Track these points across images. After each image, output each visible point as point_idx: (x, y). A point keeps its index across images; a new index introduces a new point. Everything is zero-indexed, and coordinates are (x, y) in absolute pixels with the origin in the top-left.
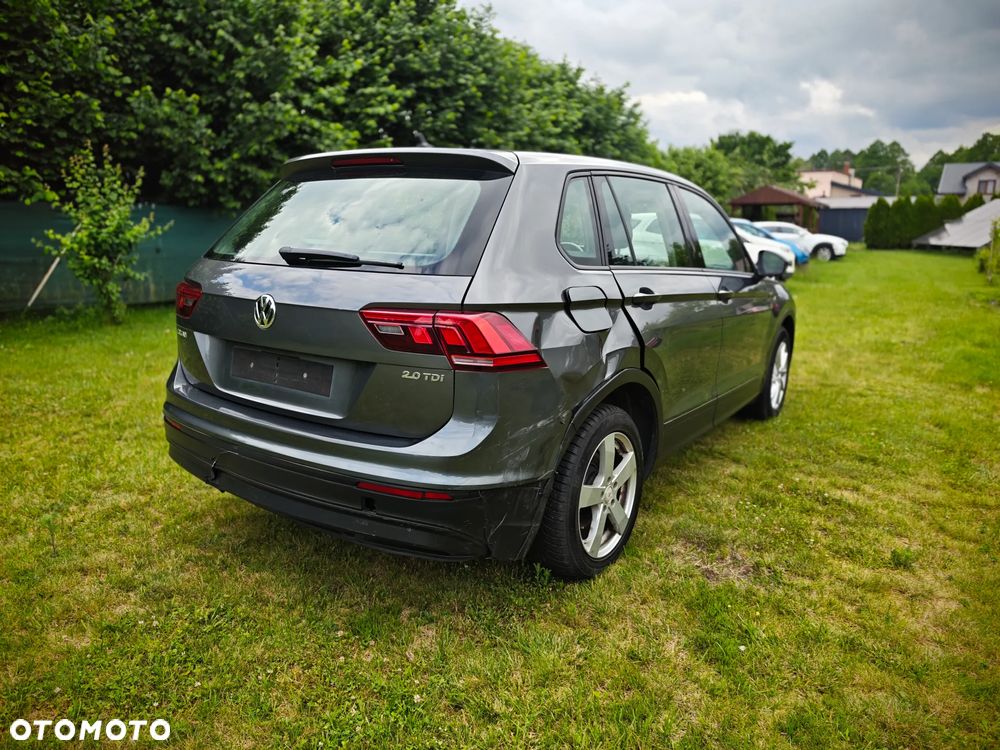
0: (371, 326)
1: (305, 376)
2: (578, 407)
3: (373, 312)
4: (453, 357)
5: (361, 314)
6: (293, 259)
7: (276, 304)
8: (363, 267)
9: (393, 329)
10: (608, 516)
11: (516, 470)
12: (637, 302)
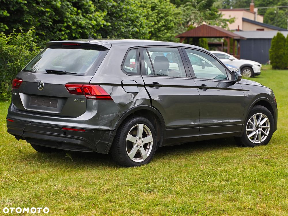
0: (67, 88)
1: (51, 103)
2: (125, 113)
3: (68, 85)
4: (86, 96)
5: (65, 85)
6: (49, 72)
7: (44, 83)
8: (67, 74)
9: (73, 89)
10: (138, 150)
11: (103, 126)
12: (151, 86)
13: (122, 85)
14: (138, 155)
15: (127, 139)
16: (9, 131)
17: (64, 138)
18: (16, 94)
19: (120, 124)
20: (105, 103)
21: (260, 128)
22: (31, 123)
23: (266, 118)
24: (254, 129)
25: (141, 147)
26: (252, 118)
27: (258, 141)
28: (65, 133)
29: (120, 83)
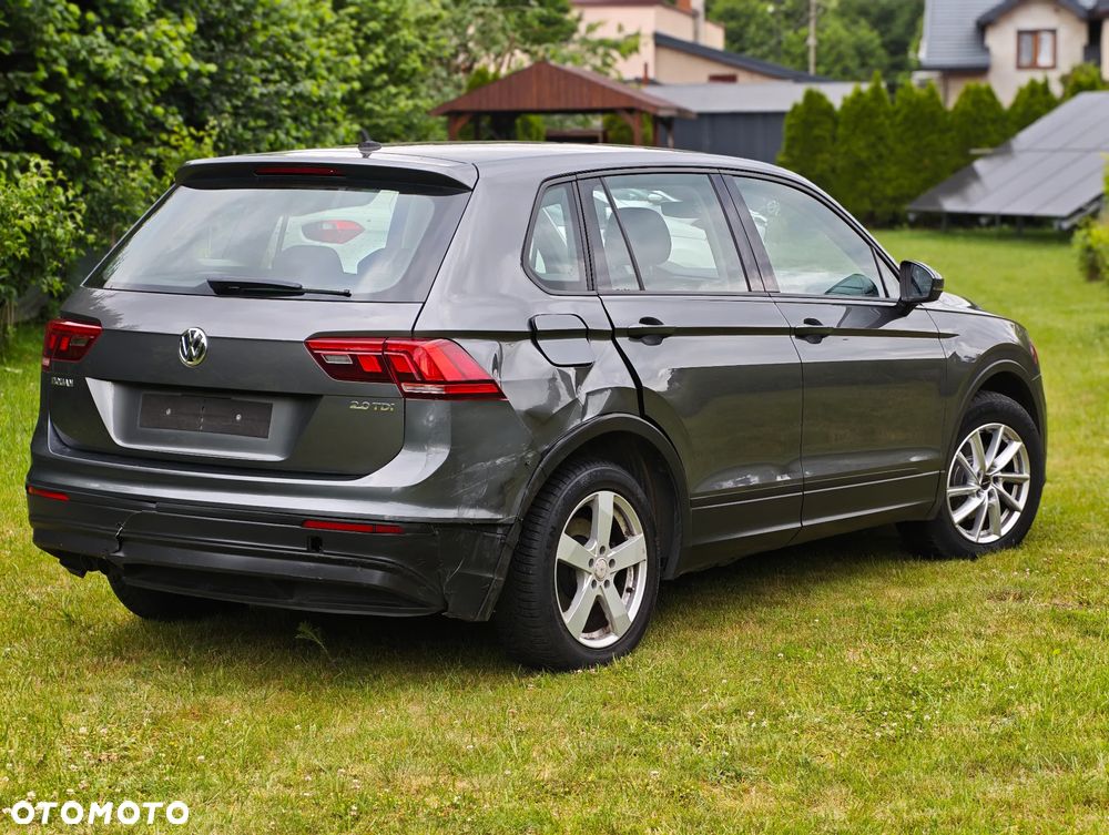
0: (318, 357)
1: (238, 417)
2: (550, 450)
3: (318, 343)
4: (403, 385)
5: (307, 344)
6: (223, 289)
7: (209, 338)
8: (306, 296)
9: (340, 359)
10: (598, 597)
11: (473, 506)
12: (634, 335)
13: (534, 335)
14: (598, 618)
15: (557, 557)
16: (41, 539)
17: (312, 564)
18: (69, 382)
19: (534, 495)
20: (476, 414)
21: (996, 480)
22: (153, 506)
23: (1018, 441)
24: (973, 486)
25: (607, 583)
26: (968, 444)
27: (989, 534)
28: (316, 544)
29: (527, 329)
